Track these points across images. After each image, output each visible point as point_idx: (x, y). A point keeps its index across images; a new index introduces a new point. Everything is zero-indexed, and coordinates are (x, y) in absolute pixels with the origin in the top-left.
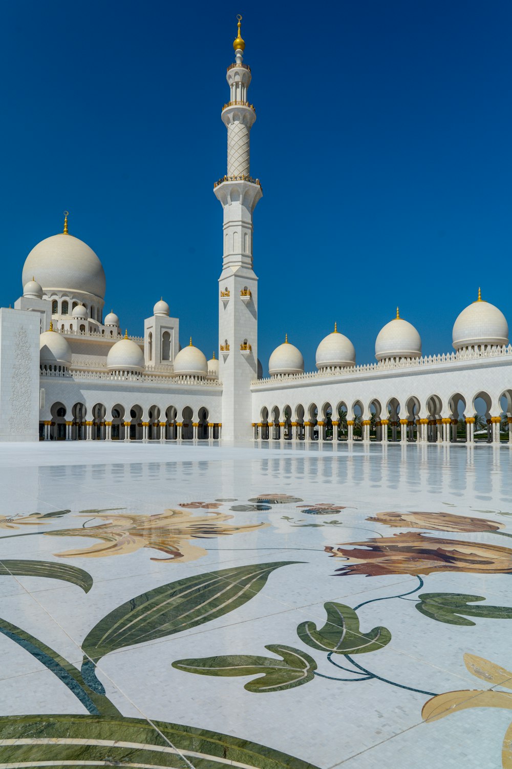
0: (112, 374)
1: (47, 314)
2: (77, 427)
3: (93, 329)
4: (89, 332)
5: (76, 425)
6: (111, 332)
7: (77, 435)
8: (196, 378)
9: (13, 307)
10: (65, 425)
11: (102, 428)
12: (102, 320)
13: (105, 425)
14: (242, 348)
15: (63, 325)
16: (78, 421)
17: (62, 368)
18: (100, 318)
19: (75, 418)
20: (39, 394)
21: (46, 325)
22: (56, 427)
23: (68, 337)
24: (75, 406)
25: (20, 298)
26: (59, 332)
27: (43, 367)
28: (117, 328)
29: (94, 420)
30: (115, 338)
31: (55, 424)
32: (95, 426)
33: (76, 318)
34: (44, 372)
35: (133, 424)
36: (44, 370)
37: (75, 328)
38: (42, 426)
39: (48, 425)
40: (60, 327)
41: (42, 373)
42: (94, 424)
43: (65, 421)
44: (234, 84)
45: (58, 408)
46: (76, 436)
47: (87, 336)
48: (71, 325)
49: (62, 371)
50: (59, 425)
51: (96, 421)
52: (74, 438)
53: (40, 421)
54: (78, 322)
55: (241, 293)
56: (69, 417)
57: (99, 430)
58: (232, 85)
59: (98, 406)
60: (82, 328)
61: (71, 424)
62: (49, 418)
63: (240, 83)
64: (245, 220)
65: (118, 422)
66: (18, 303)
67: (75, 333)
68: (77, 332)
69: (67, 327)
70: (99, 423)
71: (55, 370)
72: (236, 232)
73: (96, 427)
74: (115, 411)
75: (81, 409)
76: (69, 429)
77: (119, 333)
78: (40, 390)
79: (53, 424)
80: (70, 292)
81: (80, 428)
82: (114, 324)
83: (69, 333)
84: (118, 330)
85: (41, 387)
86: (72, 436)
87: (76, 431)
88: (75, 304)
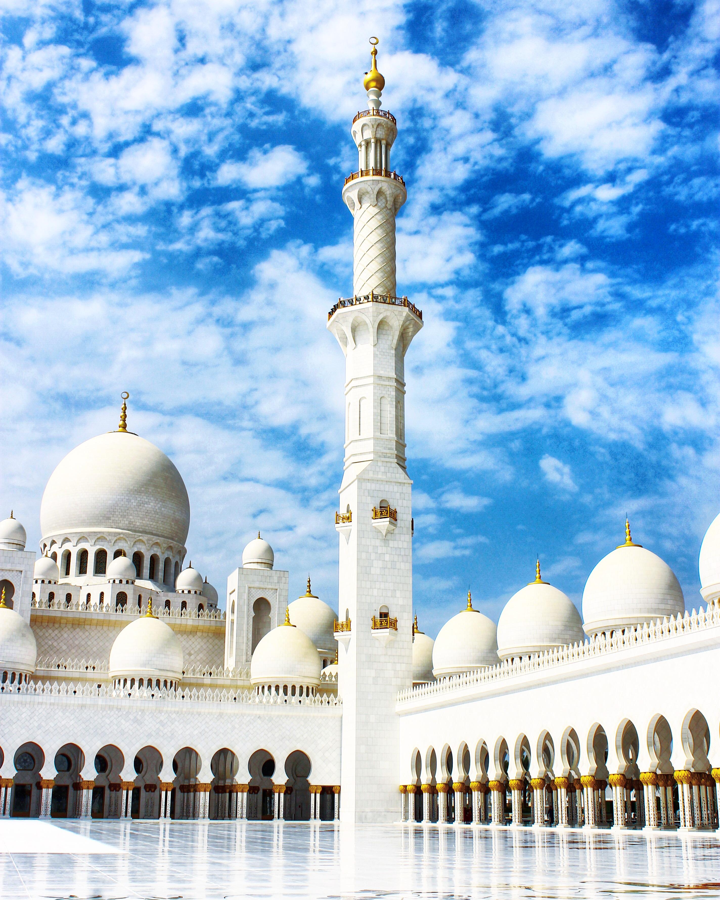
6: (184, 605)
8: (281, 691)
14: (375, 624)
15: (89, 595)
28: (197, 596)
40: (83, 599)
44: (363, 143)
48: (102, 594)
54: (114, 587)
55: (373, 514)
58: (360, 145)
60: (122, 598)
63: (373, 140)
64: (382, 373)
72: (364, 398)
80: (110, 534)
82: (189, 588)
84: (200, 599)
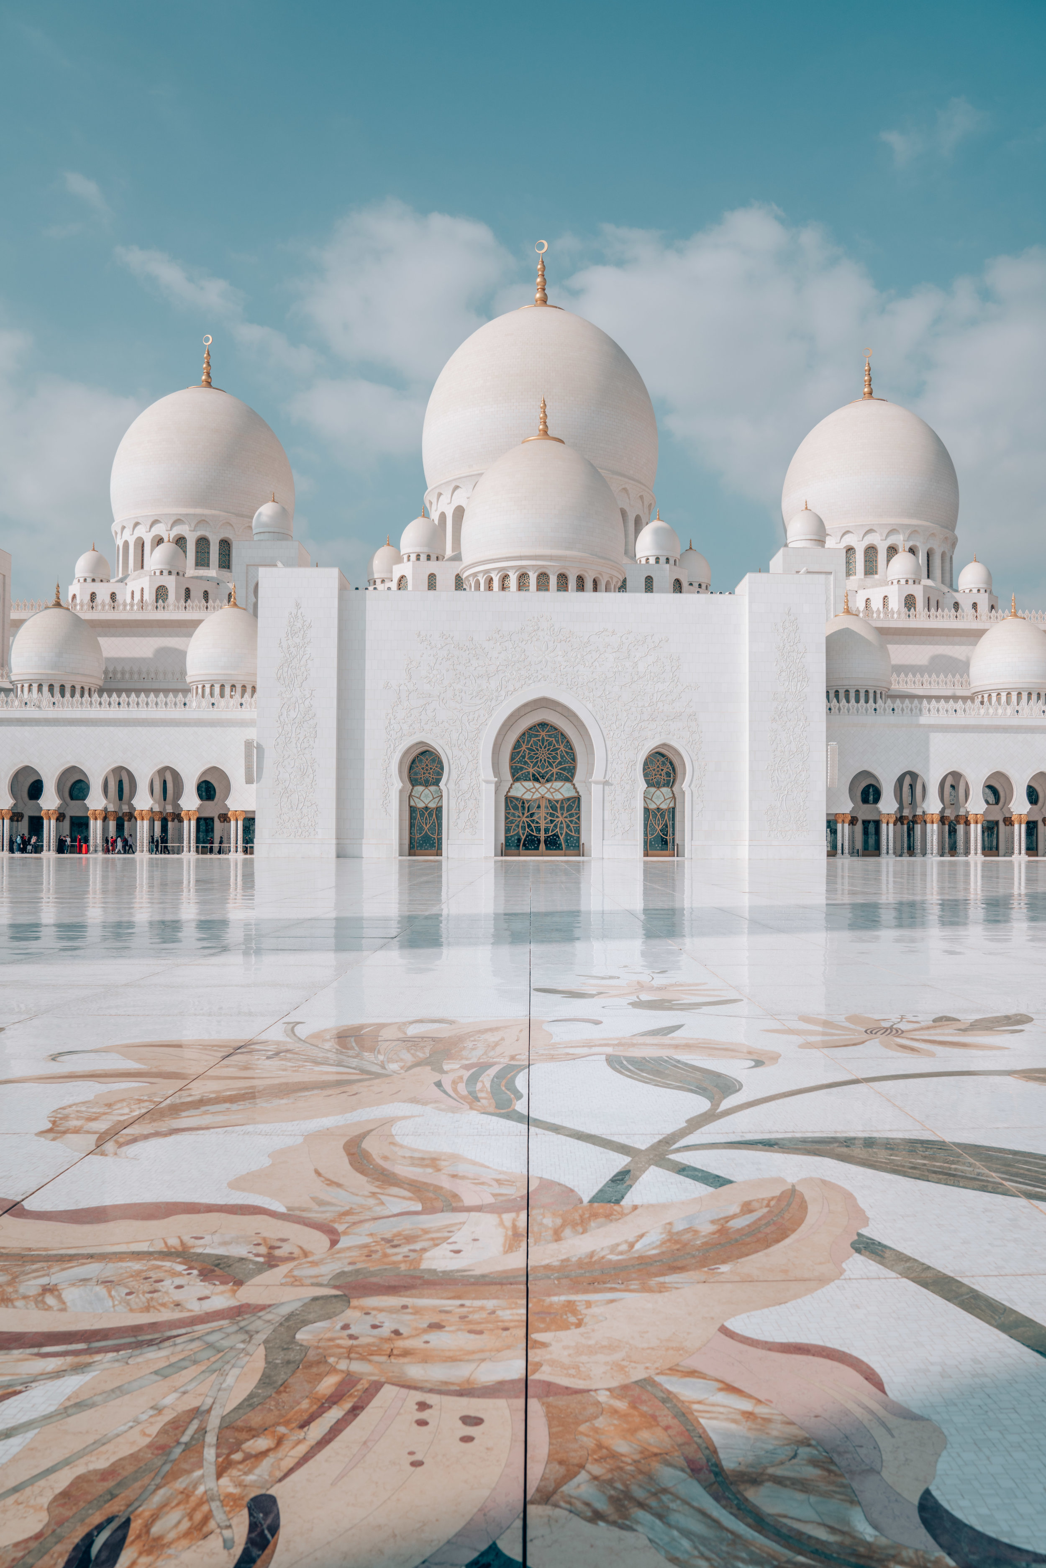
0: (982, 703)
1: (835, 579)
2: (905, 827)
3: (933, 603)
4: (926, 609)
5: (902, 824)
6: (975, 605)
7: (906, 845)
9: (767, 570)
10: (877, 823)
11: (961, 828)
12: (951, 580)
13: (967, 823)
15: (868, 600)
16: (906, 812)
17: (871, 695)
18: (947, 575)
19: (901, 808)
20: (825, 753)
21: (835, 604)
22: (859, 827)
23: (879, 624)
24: (900, 780)
25: (781, 551)
26: (861, 615)
27: (832, 695)
28: (987, 594)
29: (943, 810)
30: (984, 618)
31: (857, 820)
32: (943, 824)
33: (895, 582)
34: (835, 706)
35: (1031, 819)
36: (835, 700)
37: (896, 603)
38: (831, 826)
39: (843, 822)
41: (830, 709)
42: (943, 820)
43: (880, 812)
45: (864, 784)
46: (902, 848)
47: (921, 620)
49: (871, 700)
50: (864, 822)
51: (947, 813)
52: (899, 852)
53: (828, 815)
54: (899, 590)
56: (888, 805)
57: (953, 832)
59: (950, 778)
60: (910, 602)
61: (892, 820)
62: (846, 806)
65: (996, 815)
66: (777, 562)
67: (895, 616)
68: (899, 613)
69: (877, 604)
70: (952, 818)
71: (857, 701)
73: (947, 827)
74: (987, 790)
75: (912, 787)
76: (888, 833)
77: (993, 607)
78: (827, 745)
79: (853, 821)
81: (911, 831)
82: (980, 586)
83: (882, 615)
84: (989, 599)
85: (829, 739)
86: (895, 848)
87: (902, 836)
88: (892, 551)
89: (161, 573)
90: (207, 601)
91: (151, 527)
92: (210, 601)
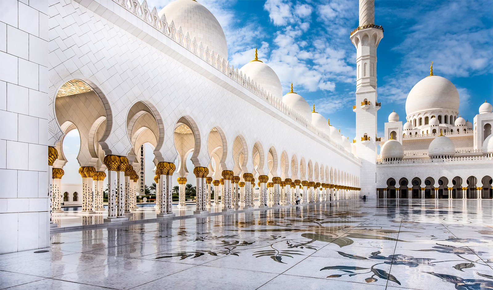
89: (434, 126)
90: (445, 132)
91: (424, 114)
92: (446, 132)
